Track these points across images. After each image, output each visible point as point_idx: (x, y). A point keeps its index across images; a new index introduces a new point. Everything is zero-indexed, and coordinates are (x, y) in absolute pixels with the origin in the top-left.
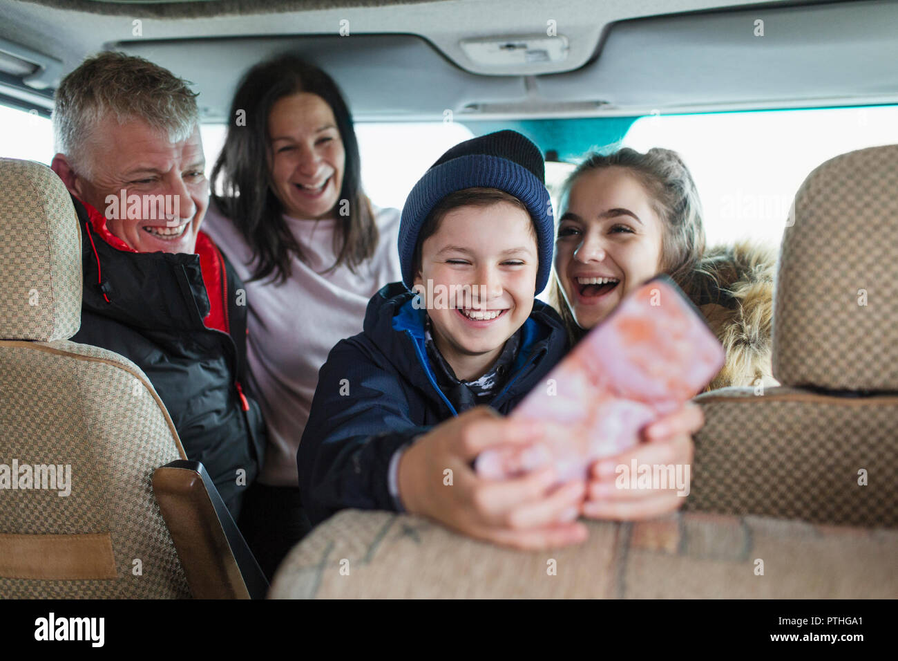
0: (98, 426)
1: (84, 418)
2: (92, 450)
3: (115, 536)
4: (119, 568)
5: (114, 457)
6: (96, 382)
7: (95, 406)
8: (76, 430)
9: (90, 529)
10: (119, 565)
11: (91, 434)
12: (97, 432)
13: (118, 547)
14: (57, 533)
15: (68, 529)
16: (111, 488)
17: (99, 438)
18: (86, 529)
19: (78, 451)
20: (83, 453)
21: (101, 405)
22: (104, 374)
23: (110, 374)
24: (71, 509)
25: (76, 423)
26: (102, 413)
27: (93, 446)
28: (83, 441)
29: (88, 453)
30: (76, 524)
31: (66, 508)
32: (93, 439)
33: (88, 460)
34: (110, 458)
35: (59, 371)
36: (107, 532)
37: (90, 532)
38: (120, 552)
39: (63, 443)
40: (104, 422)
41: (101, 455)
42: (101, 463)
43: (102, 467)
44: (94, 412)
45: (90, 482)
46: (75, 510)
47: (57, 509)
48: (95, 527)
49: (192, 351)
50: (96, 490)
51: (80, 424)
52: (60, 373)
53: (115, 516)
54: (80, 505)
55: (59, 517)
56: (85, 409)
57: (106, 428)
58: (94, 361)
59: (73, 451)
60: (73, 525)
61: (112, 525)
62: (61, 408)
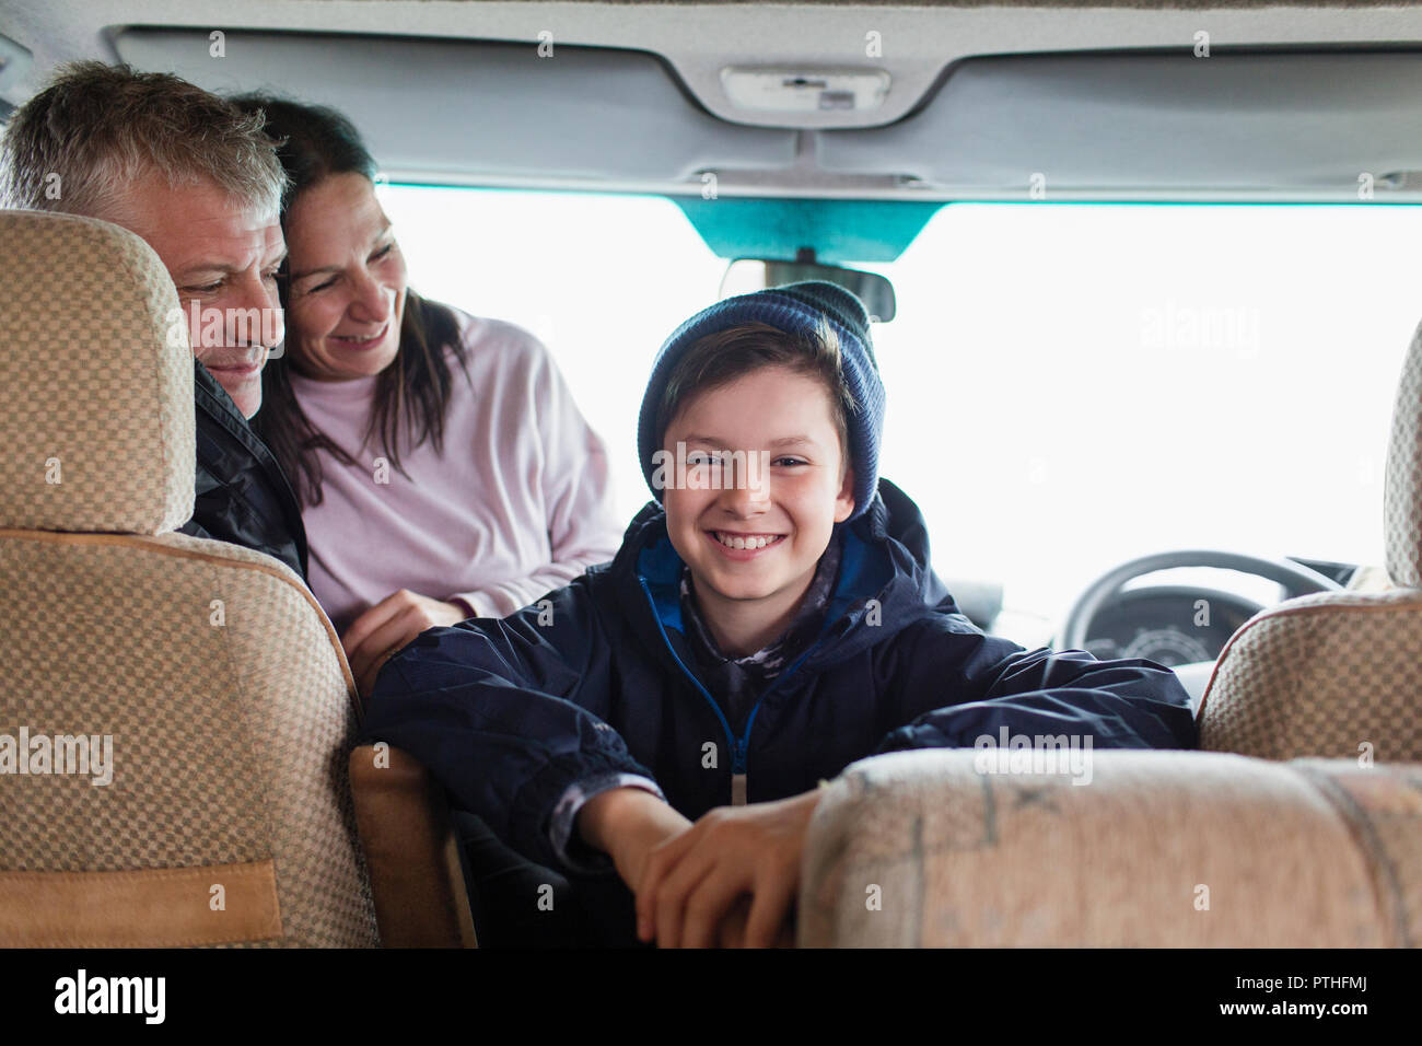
0: (257, 678)
1: (232, 665)
2: (245, 719)
3: (282, 865)
4: (288, 919)
5: (284, 730)
6: (251, 603)
7: (252, 644)
8: (216, 685)
9: (232, 856)
10: (286, 913)
11: (244, 692)
12: (256, 689)
13: (287, 883)
14: (164, 866)
15: (188, 859)
16: (277, 784)
17: (258, 698)
18: (224, 857)
19: (217, 723)
20: (227, 725)
21: (261, 642)
22: (262, 590)
23: (270, 589)
24: (196, 824)
25: (215, 675)
26: (263, 655)
27: (246, 713)
28: (226, 705)
29: (236, 726)
30: (204, 849)
31: (187, 823)
32: (248, 701)
33: (237, 737)
34: (276, 733)
35: (188, 585)
36: (268, 859)
37: (232, 860)
38: (289, 892)
39: (189, 710)
40: (266, 672)
41: (260, 727)
42: (260, 741)
43: (261, 749)
44: (250, 654)
45: (239, 775)
46: (206, 826)
47: (169, 826)
48: (242, 851)
49: (249, 530)
50: (250, 788)
51: (224, 677)
52: (188, 589)
53: (284, 831)
54: (214, 817)
55: (171, 839)
56: (234, 650)
57: (269, 681)
58: (243, 567)
59: (208, 722)
60: (198, 851)
61: (277, 846)
62: (186, 650)
